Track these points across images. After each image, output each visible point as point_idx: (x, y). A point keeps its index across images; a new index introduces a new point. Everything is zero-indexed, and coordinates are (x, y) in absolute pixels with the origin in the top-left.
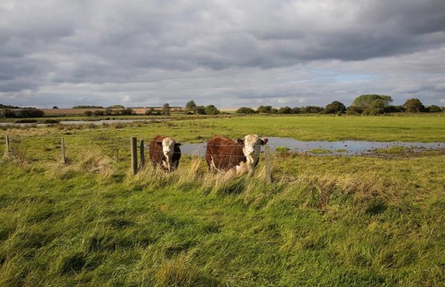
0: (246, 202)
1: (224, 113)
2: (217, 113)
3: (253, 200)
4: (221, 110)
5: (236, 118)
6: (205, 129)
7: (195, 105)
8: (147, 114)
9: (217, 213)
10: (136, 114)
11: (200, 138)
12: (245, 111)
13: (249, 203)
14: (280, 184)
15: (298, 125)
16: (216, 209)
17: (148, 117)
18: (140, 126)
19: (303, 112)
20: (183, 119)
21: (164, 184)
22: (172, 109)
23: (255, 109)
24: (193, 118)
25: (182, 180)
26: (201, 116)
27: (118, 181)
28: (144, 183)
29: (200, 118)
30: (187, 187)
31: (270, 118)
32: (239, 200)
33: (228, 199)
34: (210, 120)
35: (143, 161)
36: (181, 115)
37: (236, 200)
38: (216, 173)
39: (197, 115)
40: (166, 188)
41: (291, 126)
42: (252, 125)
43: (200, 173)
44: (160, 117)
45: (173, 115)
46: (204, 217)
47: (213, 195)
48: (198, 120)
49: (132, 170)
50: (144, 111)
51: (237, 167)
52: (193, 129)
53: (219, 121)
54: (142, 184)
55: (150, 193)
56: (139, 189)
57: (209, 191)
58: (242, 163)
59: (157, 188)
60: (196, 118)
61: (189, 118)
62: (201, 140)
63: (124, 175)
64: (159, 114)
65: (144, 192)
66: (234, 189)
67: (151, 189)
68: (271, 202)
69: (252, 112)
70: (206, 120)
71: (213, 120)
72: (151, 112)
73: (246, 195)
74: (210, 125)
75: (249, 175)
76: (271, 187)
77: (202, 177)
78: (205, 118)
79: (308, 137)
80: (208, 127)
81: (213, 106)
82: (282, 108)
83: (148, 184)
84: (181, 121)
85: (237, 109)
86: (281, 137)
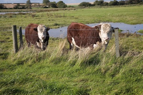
0: (103, 71)
1: (70, 7)
2: (65, 6)
3: (108, 69)
4: (68, 4)
5: (79, 10)
6: (59, 18)
7: (49, 2)
8: (15, 8)
9: (83, 80)
10: (6, 8)
11: (56, 25)
12: (85, 5)
13: (106, 72)
14: (126, 57)
15: (125, 13)
16: (82, 77)
17: (16, 10)
18: (11, 17)
19: (127, 4)
20: (41, 11)
21: (39, 59)
22: (33, 5)
23: (92, 3)
24: (49, 11)
25: (53, 56)
26: (54, 9)
27: (3, 58)
28: (24, 59)
29: (53, 11)
30: (57, 61)
31: (103, 9)
32: (98, 70)
33: (89, 69)
34: (61, 12)
35: (22, 42)
36: (40, 9)
37: (95, 70)
38: (77, 49)
39: (51, 8)
40: (42, 61)
41: (120, 14)
42: (91, 14)
43: (66, 50)
44: (25, 10)
45: (34, 9)
46: (74, 84)
47: (77, 66)
48: (52, 12)
49: (14, 49)
50: (12, 6)
51: (95, 45)
52: (50, 19)
53: (67, 12)
54: (23, 59)
55: (30, 66)
56: (21, 63)
57: (74, 64)
58: (98, 42)
59: (35, 62)
60: (51, 11)
61: (46, 11)
62: (57, 26)
63: (8, 54)
64: (23, 8)
65: (25, 66)
66: (92, 61)
67: (30, 63)
68: (122, 71)
69: (90, 5)
70: (59, 12)
71: (63, 12)
72: (18, 7)
73: (102, 65)
74: (62, 15)
75: (102, 51)
76: (120, 59)
77: (67, 53)
78: (57, 10)
79: (134, 21)
80: (60, 17)
81: (62, 2)
82: (111, 2)
83: (27, 59)
84: (41, 13)
85: (79, 4)
86: (114, 22)
